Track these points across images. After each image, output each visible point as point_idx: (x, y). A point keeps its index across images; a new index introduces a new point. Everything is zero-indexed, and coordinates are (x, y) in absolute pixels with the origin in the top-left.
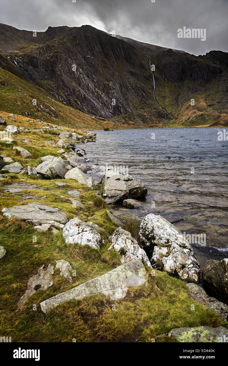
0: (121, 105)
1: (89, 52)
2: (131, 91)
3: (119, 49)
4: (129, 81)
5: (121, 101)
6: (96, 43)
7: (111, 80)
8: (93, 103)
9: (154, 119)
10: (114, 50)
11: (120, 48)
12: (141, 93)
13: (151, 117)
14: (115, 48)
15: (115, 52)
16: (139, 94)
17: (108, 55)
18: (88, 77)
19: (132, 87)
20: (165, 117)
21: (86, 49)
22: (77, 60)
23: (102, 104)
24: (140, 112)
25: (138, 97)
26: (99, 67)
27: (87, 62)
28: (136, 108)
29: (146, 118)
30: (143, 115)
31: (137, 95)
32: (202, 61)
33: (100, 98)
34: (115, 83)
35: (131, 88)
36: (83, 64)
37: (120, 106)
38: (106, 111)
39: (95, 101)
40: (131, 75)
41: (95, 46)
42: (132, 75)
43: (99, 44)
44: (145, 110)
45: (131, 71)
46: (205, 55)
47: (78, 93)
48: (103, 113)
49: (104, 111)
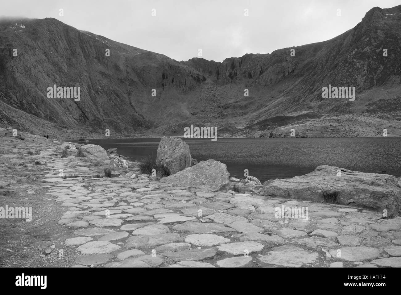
0: (89, 111)
1: (52, 48)
2: (102, 94)
3: (89, 47)
4: (100, 83)
5: (89, 105)
6: (61, 39)
7: (78, 81)
8: (53, 107)
9: (129, 127)
10: (84, 47)
11: (91, 46)
12: (115, 97)
13: (126, 125)
14: (84, 45)
15: (85, 50)
16: (112, 98)
17: (76, 53)
18: (48, 75)
19: (104, 90)
20: (143, 126)
21: (49, 45)
22: (36, 56)
23: (65, 108)
24: (112, 119)
25: (110, 101)
26: (63, 66)
27: (48, 59)
28: (108, 114)
29: (119, 126)
30: (116, 122)
31: (109, 100)
32: (184, 66)
33: (62, 101)
34: (82, 84)
35: (102, 91)
36: (44, 61)
37: (87, 112)
38: (69, 116)
39: (55, 104)
40: (102, 76)
41: (60, 42)
42: (104, 76)
43: (66, 39)
44: (118, 116)
45: (103, 72)
46: (188, 61)
47: (33, 94)
48: (65, 119)
49: (66, 117)
